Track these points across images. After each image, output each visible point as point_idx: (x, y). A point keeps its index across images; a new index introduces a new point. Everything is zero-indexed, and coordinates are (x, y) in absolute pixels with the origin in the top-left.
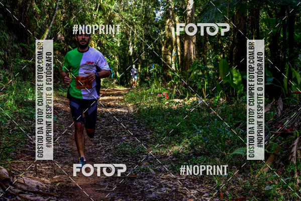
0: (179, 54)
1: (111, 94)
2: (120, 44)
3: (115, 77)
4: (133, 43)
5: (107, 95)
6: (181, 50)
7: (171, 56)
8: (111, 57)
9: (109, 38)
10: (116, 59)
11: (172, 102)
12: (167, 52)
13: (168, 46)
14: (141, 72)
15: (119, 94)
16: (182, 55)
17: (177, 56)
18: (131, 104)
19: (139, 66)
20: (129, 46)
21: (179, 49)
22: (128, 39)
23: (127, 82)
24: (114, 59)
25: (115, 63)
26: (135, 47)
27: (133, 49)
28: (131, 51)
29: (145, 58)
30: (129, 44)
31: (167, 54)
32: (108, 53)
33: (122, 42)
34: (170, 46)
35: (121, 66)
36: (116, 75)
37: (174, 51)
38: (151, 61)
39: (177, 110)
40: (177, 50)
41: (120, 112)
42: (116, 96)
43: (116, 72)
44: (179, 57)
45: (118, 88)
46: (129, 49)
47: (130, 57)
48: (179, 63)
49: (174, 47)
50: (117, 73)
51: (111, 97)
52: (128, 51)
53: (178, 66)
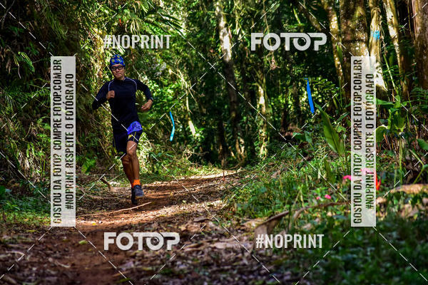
0: (393, 32)
1: (182, 198)
2: (188, 26)
3: (185, 138)
4: (230, 19)
5: (171, 202)
6: (397, 17)
7: (367, 42)
8: (164, 73)
9: (151, 11)
10: (183, 81)
11: (398, 196)
12: (353, 31)
13: (354, 11)
14: (270, 111)
15: (208, 194)
16: (405, 36)
17: (388, 39)
18: (260, 221)
19: (261, 91)
20: (218, 30)
21: (390, 15)
22: (212, 8)
23: (226, 152)
24: (174, 78)
25: (178, 92)
26: (237, 31)
27: (234, 38)
28: (227, 45)
29: (279, 63)
30: (218, 22)
31: (354, 40)
32: (152, 63)
33: (192, 19)
34: (359, 11)
35: (201, 101)
36: (187, 132)
37: (375, 27)
38: (297, 70)
39: (419, 222)
40: (385, 18)
41: (228, 251)
42: (202, 200)
43: (184, 122)
44: (396, 43)
45: (202, 173)
46: (220, 42)
47: (226, 67)
48: (395, 62)
49: (375, 11)
50: (190, 123)
51: (185, 208)
52: (215, 48)
53: (395, 72)
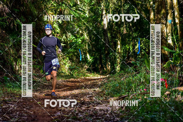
0: (177, 21)
1: (82, 86)
2: (89, 13)
3: (85, 60)
4: (107, 11)
6: (179, 14)
8: (78, 32)
9: (74, 6)
10: (86, 36)
11: (175, 91)
12: (160, 19)
13: (161, 10)
14: (122, 51)
15: (94, 85)
17: (175, 24)
18: (115, 98)
19: (119, 42)
20: (102, 15)
21: (176, 13)
22: (100, 6)
23: (102, 68)
24: (82, 35)
29: (127, 31)
30: (102, 12)
32: (73, 28)
33: (91, 10)
34: (163, 11)
35: (93, 45)
36: (86, 58)
37: (170, 18)
38: (135, 35)
40: (174, 15)
41: (101, 110)
42: (91, 88)
43: (85, 54)
44: (178, 26)
45: (92, 76)
46: (103, 20)
47: (105, 31)
48: (177, 34)
49: (170, 11)
50: (88, 55)
52: (100, 23)
53: (177, 38)
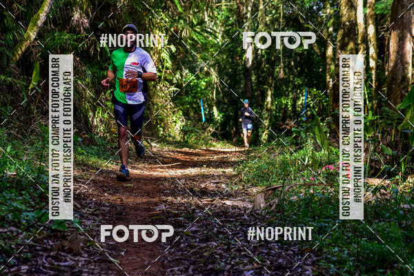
0: (372, 64)
1: (203, 163)
2: (223, 38)
3: (210, 119)
5: (194, 165)
6: (377, 53)
8: (201, 69)
9: (198, 24)
10: (214, 77)
13: (347, 44)
14: (274, 108)
15: (223, 163)
16: (380, 68)
17: (368, 69)
18: (260, 189)
19: (269, 93)
21: (372, 51)
22: (243, 27)
24: (208, 74)
25: (209, 84)
27: (255, 51)
28: (249, 55)
29: (285, 73)
32: (195, 61)
33: (227, 33)
34: (351, 46)
35: (225, 94)
36: (211, 115)
38: (298, 81)
39: (376, 206)
40: (368, 53)
41: (234, 207)
42: (217, 167)
43: (211, 107)
44: (373, 72)
45: (219, 146)
46: (245, 52)
47: (247, 71)
48: (371, 86)
49: (362, 47)
50: (215, 109)
51: (205, 170)
52: (241, 57)
53: (370, 93)
